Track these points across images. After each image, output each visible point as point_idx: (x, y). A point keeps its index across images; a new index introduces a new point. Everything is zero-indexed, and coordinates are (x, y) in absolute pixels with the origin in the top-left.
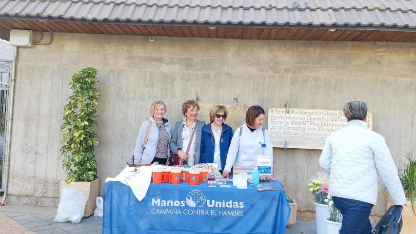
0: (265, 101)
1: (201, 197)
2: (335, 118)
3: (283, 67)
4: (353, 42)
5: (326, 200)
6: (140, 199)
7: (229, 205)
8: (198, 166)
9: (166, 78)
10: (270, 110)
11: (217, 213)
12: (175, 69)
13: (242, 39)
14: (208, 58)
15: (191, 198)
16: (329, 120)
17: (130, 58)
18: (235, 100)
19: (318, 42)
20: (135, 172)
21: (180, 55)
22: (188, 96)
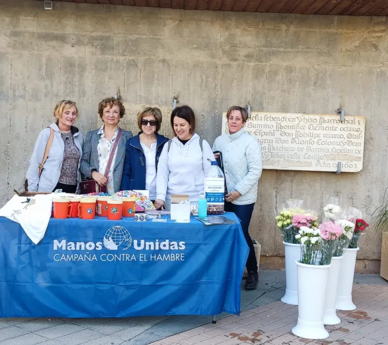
0: (218, 101)
1: (125, 237)
2: (315, 126)
3: (243, 52)
4: (340, 16)
5: (297, 237)
6: (36, 241)
7: (164, 246)
8: (120, 194)
9: (70, 66)
10: (224, 114)
11: (148, 258)
12: (85, 53)
13: (184, 8)
14: (134, 37)
15: (110, 238)
16: (307, 128)
17: (15, 34)
18: (175, 100)
19: (293, 15)
20: (27, 203)
21: (92, 32)
22: (104, 93)
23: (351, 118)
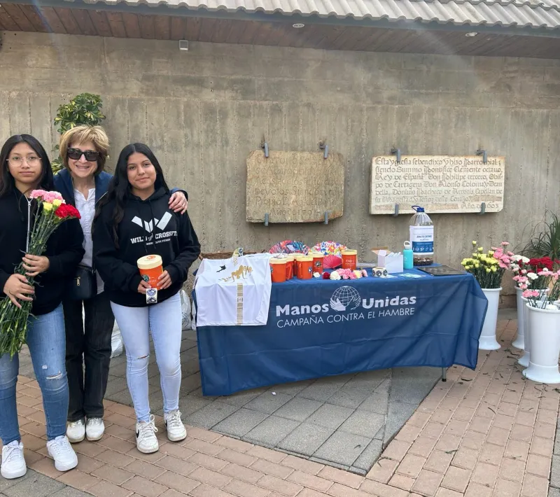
1: (353, 297)
2: (460, 167)
3: (385, 94)
7: (394, 302)
8: (318, 247)
9: (211, 112)
10: (374, 159)
11: (376, 315)
12: (226, 98)
14: (277, 79)
15: (338, 300)
16: (453, 170)
21: (232, 75)
22: (248, 142)
23: (493, 159)
